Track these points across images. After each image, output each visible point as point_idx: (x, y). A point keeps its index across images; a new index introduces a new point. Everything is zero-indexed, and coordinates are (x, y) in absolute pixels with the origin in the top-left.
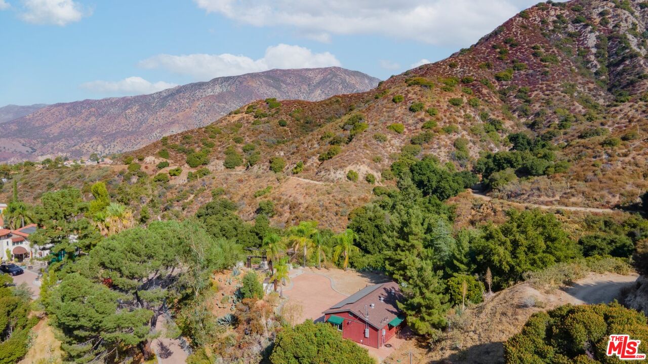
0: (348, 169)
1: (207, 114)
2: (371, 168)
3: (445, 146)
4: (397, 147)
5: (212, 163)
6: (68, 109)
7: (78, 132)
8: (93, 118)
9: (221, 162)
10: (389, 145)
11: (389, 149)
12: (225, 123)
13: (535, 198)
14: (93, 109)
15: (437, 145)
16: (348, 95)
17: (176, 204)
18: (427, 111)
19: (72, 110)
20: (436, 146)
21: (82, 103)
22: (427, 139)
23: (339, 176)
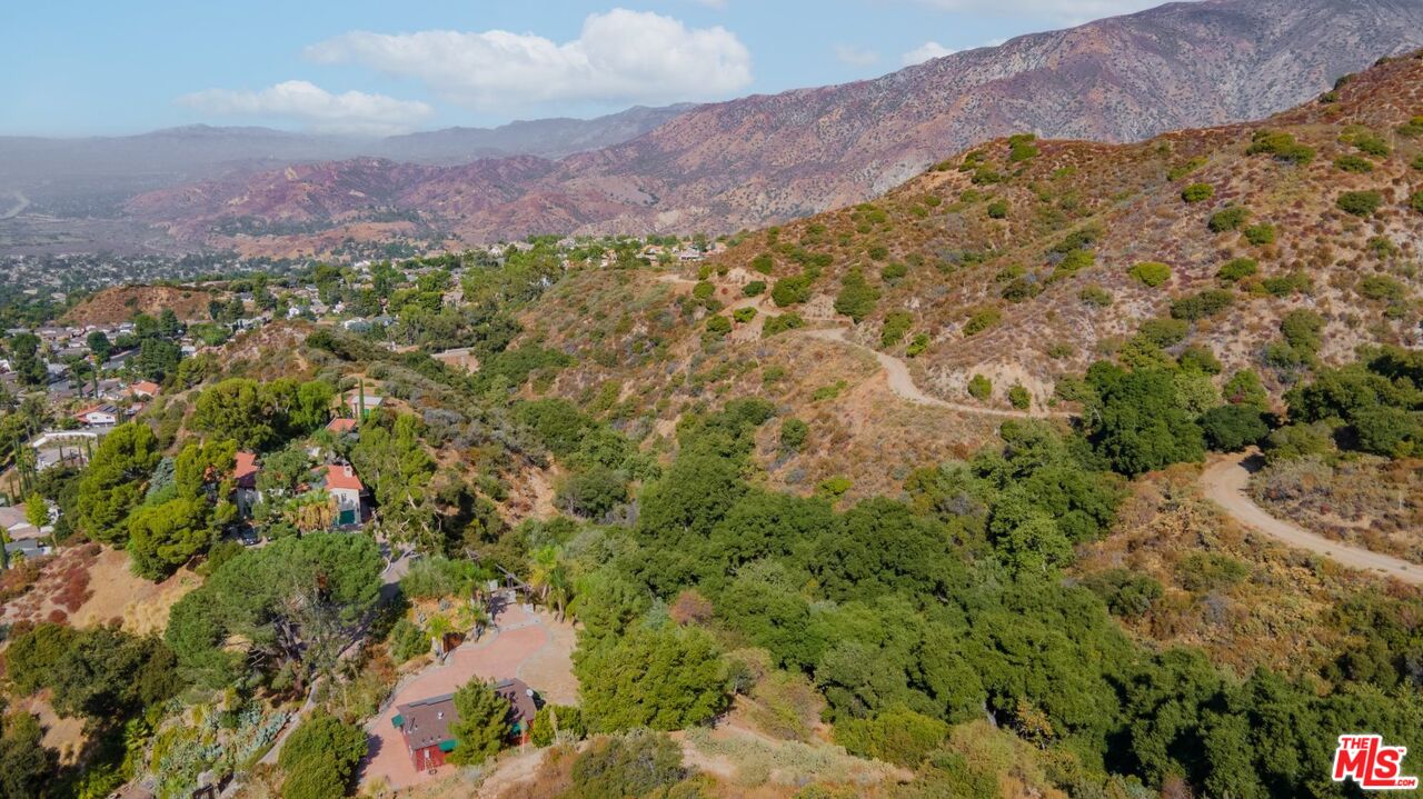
0: (973, 372)
1: (983, 124)
2: (1032, 373)
3: (1252, 329)
4: (1131, 320)
5: (814, 302)
6: (720, 116)
7: (730, 163)
8: (760, 135)
9: (830, 301)
10: (1112, 316)
11: (1108, 326)
12: (914, 189)
13: (1313, 514)
14: (762, 116)
15: (1234, 323)
16: (1199, 132)
17: (708, 385)
18: (1247, 233)
19: (725, 118)
20: (1227, 327)
21: (745, 102)
22: (1212, 305)
23: (954, 384)
